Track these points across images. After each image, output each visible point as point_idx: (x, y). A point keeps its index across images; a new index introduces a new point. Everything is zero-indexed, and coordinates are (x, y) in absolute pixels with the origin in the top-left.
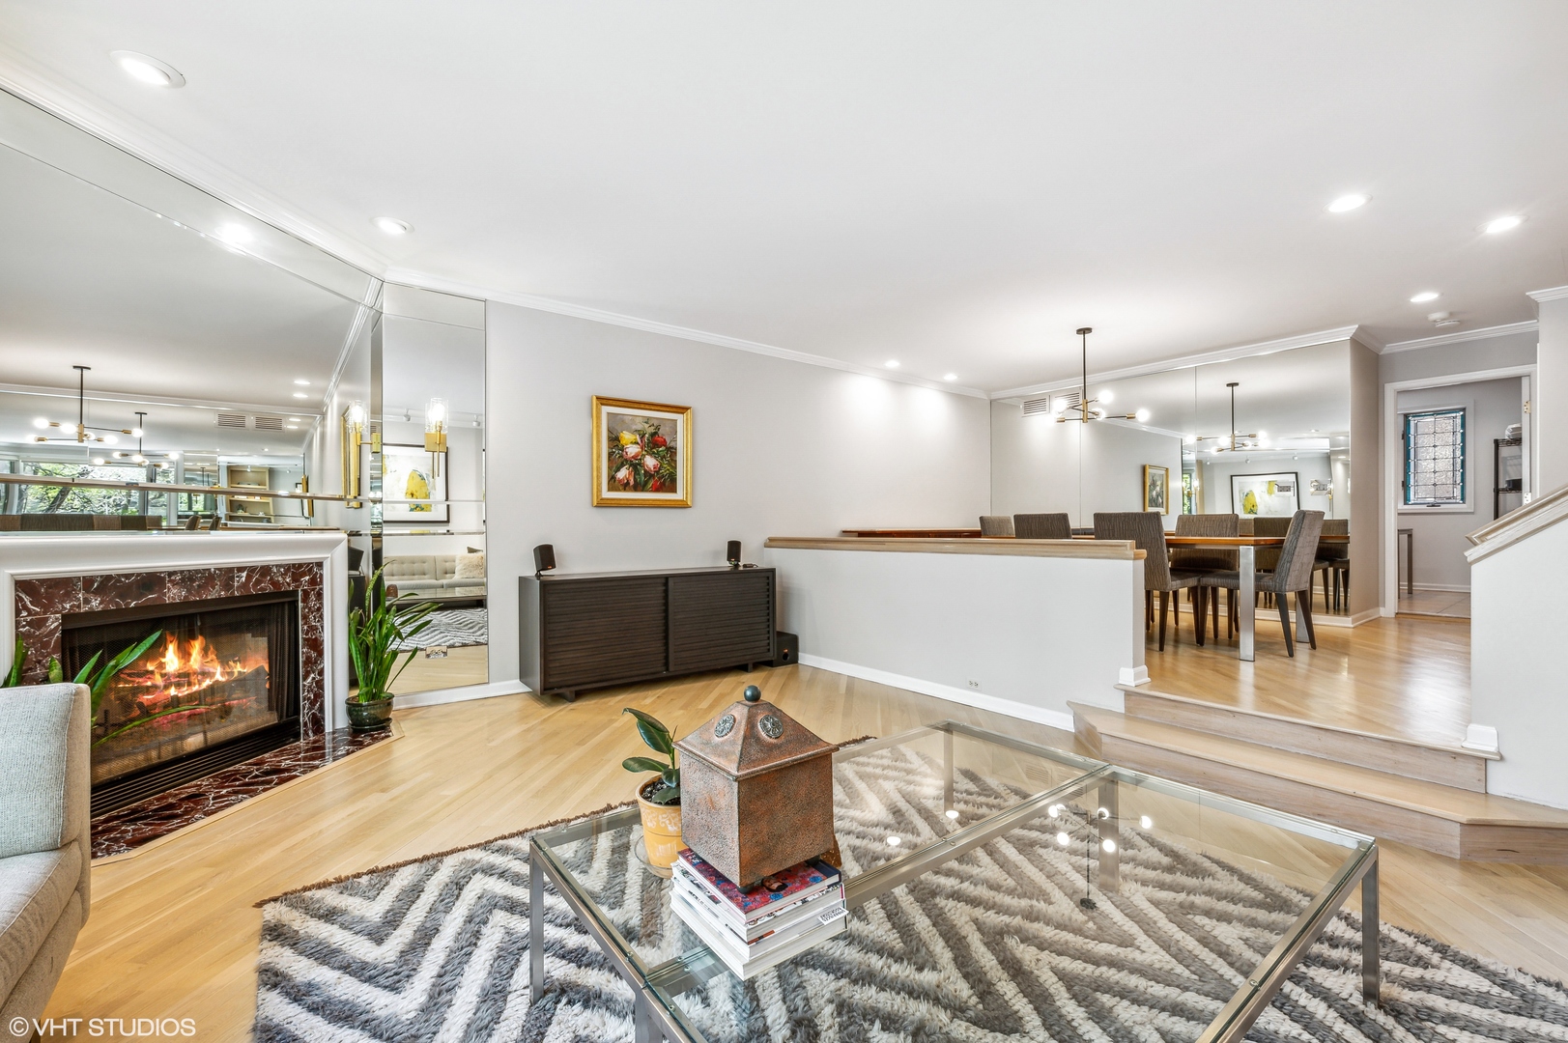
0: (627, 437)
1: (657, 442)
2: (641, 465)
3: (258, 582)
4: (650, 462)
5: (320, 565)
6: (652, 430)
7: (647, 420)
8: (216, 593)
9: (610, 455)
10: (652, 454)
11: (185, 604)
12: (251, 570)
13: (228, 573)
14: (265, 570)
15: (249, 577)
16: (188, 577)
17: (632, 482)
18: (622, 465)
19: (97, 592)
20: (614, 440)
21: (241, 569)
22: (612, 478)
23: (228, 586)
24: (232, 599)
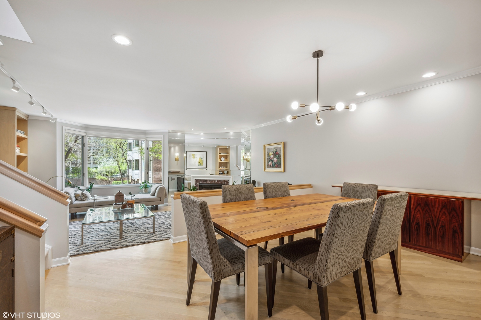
0: (271, 153)
1: (276, 154)
2: (273, 160)
3: (219, 182)
4: (275, 159)
5: (228, 180)
6: (275, 151)
7: (274, 148)
8: (213, 183)
9: (268, 158)
10: (275, 157)
11: (210, 184)
12: (218, 180)
13: (215, 181)
14: (220, 180)
15: (217, 181)
16: (210, 180)
17: (272, 165)
18: (270, 161)
19: (201, 181)
20: (268, 155)
21: (216, 180)
22: (268, 164)
23: (215, 182)
24: (215, 184)
